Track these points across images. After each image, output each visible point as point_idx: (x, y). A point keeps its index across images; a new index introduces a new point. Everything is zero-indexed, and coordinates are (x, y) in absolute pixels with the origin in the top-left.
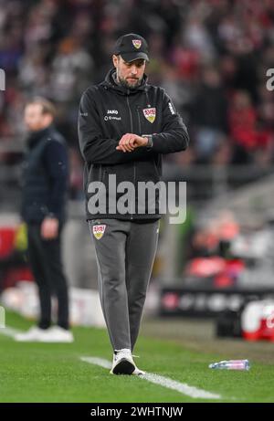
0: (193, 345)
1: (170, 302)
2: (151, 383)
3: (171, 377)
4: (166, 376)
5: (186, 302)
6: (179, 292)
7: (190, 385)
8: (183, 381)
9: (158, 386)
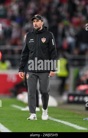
0: (78, 112)
1: (71, 98)
2: (65, 125)
3: (71, 123)
4: (70, 122)
5: (76, 99)
6: (74, 95)
7: (77, 125)
8: (75, 124)
9: (67, 126)
